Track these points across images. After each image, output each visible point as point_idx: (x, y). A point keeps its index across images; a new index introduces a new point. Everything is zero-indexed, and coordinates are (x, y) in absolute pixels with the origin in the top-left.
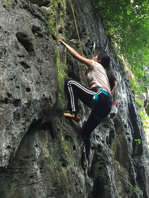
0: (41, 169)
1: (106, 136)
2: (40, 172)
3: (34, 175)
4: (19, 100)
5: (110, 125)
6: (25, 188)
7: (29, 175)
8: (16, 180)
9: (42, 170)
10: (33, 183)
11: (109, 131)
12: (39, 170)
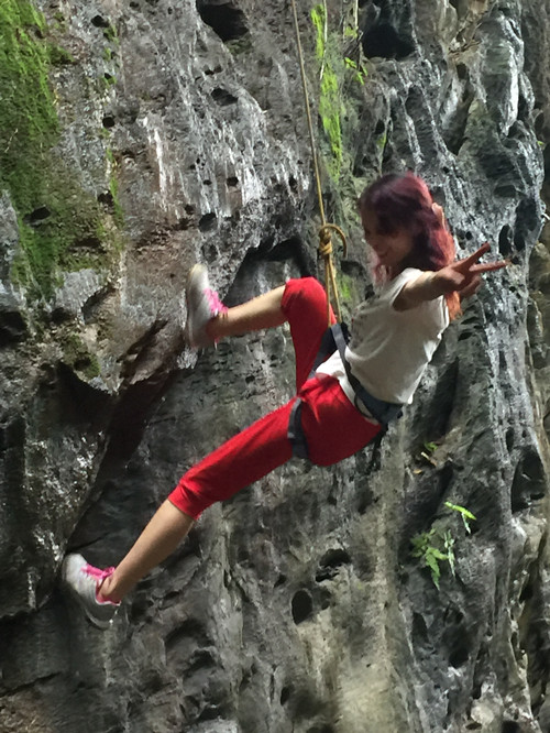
0: (273, 358)
1: (501, 228)
2: (271, 366)
3: (255, 374)
4: (212, 215)
5: (522, 187)
6: (235, 406)
7: (244, 377)
8: (214, 388)
9: (275, 362)
10: (255, 393)
11: (514, 209)
12: (268, 363)
